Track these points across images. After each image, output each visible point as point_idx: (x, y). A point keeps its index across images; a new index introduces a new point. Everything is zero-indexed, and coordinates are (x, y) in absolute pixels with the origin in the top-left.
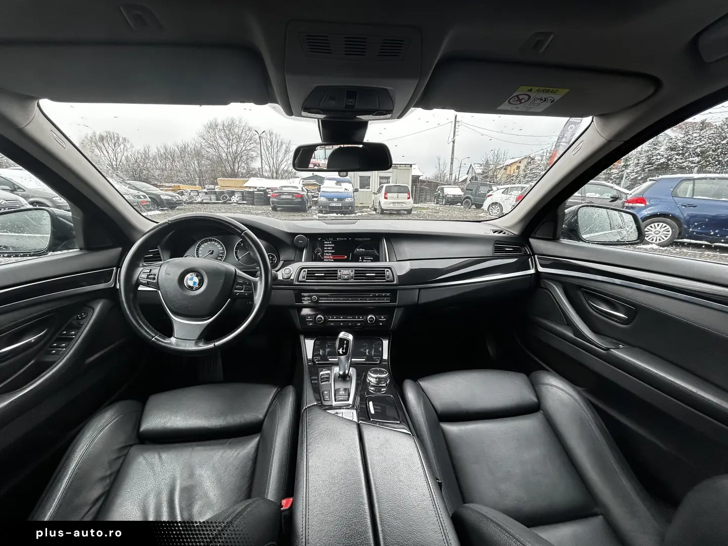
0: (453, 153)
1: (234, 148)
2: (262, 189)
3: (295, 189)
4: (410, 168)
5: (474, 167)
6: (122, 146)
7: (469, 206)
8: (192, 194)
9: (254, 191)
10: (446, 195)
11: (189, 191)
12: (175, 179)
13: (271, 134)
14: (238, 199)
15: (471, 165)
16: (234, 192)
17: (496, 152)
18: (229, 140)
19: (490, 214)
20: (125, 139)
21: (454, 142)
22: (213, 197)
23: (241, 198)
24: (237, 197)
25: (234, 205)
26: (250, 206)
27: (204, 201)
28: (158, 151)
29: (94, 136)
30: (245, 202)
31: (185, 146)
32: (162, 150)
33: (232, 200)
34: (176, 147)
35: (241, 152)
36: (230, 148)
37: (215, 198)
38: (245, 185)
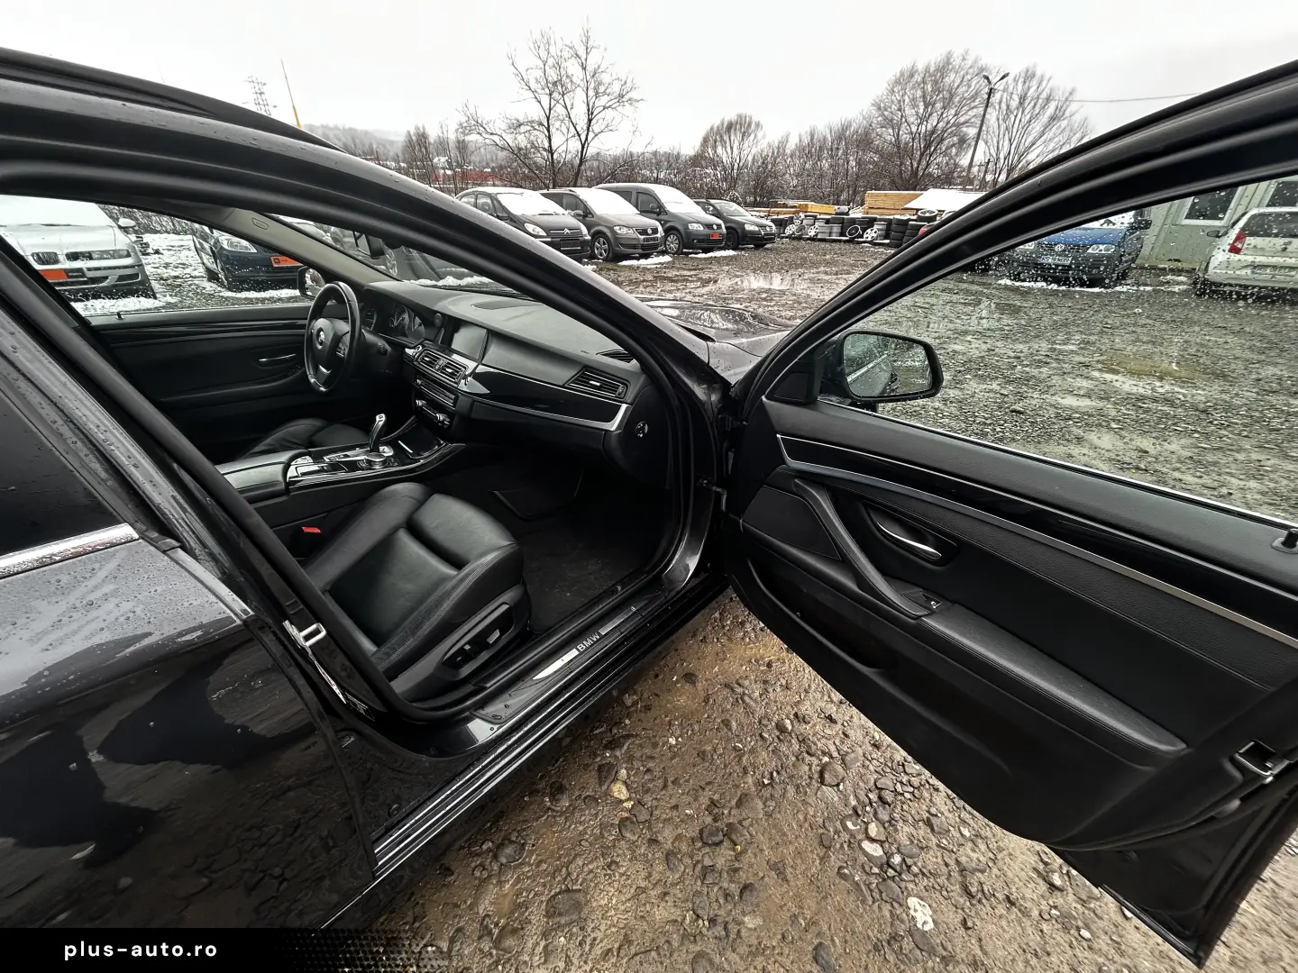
1: (933, 121)
2: (927, 215)
6: (752, 137)
8: (805, 222)
9: (909, 220)
12: (810, 192)
14: (875, 235)
16: (875, 220)
20: (758, 125)
22: (836, 228)
23: (882, 232)
24: (875, 230)
25: (867, 247)
27: (819, 236)
28: (800, 141)
29: (723, 124)
30: (887, 241)
31: (845, 128)
32: (806, 140)
33: (865, 236)
34: (828, 131)
35: (944, 131)
36: (925, 123)
37: (840, 231)
38: (906, 206)
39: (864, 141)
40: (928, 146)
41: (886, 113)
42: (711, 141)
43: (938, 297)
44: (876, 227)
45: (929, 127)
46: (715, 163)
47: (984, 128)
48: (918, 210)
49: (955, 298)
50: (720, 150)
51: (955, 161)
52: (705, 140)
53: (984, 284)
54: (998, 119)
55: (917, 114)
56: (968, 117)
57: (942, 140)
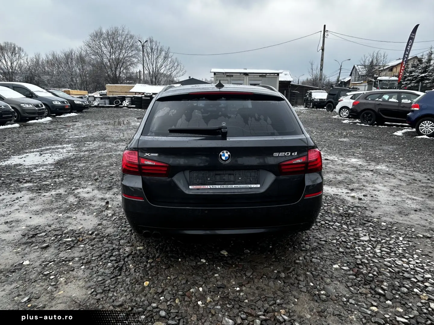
0: (322, 60)
1: (117, 55)
2: (148, 95)
4: (277, 76)
5: (357, 68)
7: (332, 109)
8: (89, 99)
9: (142, 97)
10: (313, 99)
11: (88, 97)
13: (151, 41)
14: (128, 104)
15: (354, 67)
16: (125, 97)
17: (375, 55)
18: (112, 47)
19: (341, 117)
20: (20, 49)
21: (323, 50)
22: (107, 101)
23: (130, 102)
25: (126, 109)
26: (140, 110)
27: (100, 105)
30: (135, 106)
33: (123, 104)
37: (109, 102)
38: (131, 91)
39: (81, 60)
44: (127, 101)
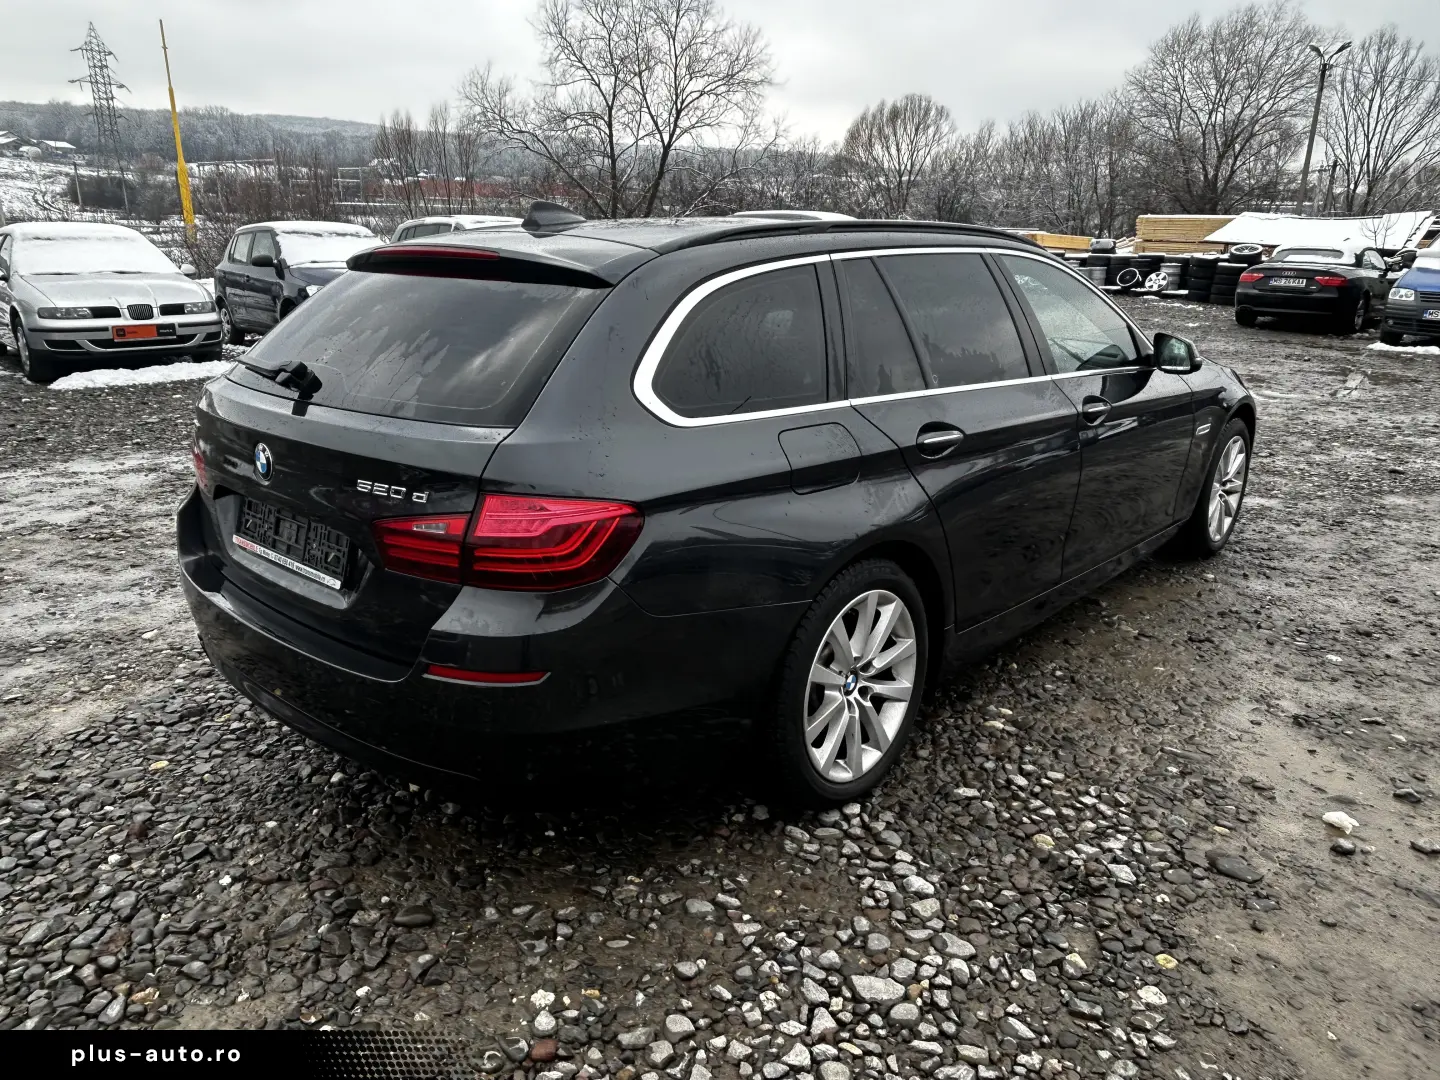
1: (1235, 107)
2: (1246, 252)
3: (1331, 260)
6: (931, 131)
9: (1218, 260)
12: (1035, 214)
14: (1164, 283)
16: (1161, 259)
20: (941, 112)
22: (1099, 272)
23: (1176, 279)
24: (1163, 275)
25: (1153, 301)
28: (1012, 134)
29: (881, 111)
30: (1185, 292)
31: (1086, 115)
32: (1022, 133)
33: (1147, 284)
34: (1059, 122)
35: (1254, 121)
36: (1221, 109)
37: (1103, 276)
38: (1207, 239)
39: (1119, 134)
40: (1228, 145)
41: (1155, 95)
42: (864, 137)
43: (1281, 364)
44: (1164, 271)
45: (1230, 117)
46: (871, 171)
47: (1320, 118)
48: (1227, 245)
49: (1305, 365)
50: (878, 150)
51: (1277, 164)
52: (853, 136)
53: (1347, 349)
54: (1343, 105)
55: (1207, 96)
56: (1292, 102)
57: (1252, 135)
